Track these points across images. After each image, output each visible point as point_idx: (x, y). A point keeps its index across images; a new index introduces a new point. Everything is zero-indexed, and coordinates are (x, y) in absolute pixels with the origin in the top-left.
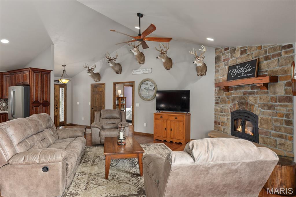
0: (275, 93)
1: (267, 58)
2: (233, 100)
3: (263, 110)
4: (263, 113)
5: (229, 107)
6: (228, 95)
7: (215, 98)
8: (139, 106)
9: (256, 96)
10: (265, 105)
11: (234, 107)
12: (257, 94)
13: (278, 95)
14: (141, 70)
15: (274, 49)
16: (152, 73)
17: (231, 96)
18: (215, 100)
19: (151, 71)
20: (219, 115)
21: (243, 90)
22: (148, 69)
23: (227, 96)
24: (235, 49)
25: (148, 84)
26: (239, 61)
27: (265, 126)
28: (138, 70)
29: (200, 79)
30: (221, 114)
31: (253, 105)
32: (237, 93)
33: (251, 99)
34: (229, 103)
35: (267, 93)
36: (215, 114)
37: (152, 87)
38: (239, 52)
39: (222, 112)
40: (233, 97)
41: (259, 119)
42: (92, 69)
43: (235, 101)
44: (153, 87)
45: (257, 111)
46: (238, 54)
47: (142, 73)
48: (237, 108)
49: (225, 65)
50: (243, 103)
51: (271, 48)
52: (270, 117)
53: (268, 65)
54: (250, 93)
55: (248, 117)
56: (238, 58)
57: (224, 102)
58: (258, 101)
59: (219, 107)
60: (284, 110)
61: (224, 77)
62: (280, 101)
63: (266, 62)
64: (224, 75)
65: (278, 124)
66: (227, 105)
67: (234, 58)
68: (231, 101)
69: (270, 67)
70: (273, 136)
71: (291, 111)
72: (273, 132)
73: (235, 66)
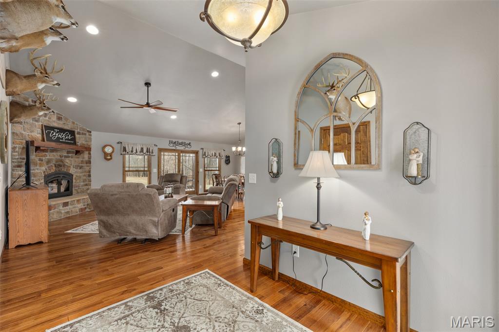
0: (83, 158)
1: (79, 133)
2: (48, 162)
3: (76, 170)
5: (42, 170)
6: (42, 156)
7: (13, 159)
9: (70, 159)
10: (78, 166)
11: (50, 169)
12: (72, 158)
15: (84, 130)
17: (44, 158)
21: (59, 154)
23: (38, 157)
26: (55, 125)
27: (78, 181)
33: (67, 161)
34: (41, 165)
35: (78, 158)
38: (55, 116)
40: (48, 159)
41: (74, 177)
43: (51, 163)
45: (72, 171)
46: (54, 118)
48: (53, 170)
50: (59, 164)
51: (81, 128)
52: (81, 174)
54: (66, 157)
56: (54, 121)
57: (34, 164)
58: (73, 163)
60: (87, 168)
61: (32, 134)
62: (86, 163)
63: (78, 136)
64: (31, 132)
65: (85, 178)
66: (38, 167)
67: (47, 118)
68: (45, 163)
69: (80, 140)
70: (82, 186)
71: (90, 169)
72: (82, 183)
73: (53, 128)
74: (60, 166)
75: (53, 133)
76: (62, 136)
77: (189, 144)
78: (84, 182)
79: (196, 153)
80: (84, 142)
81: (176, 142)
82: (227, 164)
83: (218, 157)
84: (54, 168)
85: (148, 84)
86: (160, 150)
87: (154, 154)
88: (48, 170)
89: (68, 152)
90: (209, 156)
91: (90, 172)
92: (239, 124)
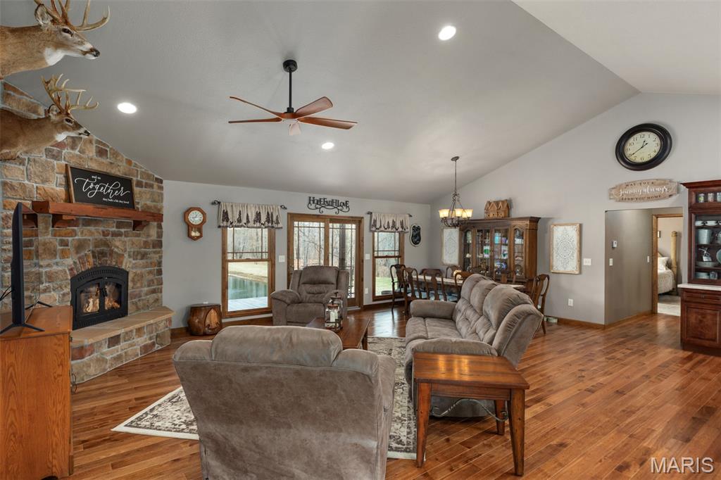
0: (148, 236)
1: (139, 184)
2: (80, 246)
3: (134, 262)
4: (135, 266)
5: (66, 265)
6: (66, 235)
9: (123, 238)
10: (138, 253)
11: (84, 263)
12: (126, 236)
15: (149, 176)
17: (70, 239)
21: (101, 229)
23: (58, 238)
26: (94, 167)
27: (138, 285)
31: (122, 255)
33: (117, 243)
34: (64, 255)
35: (138, 236)
38: (95, 148)
40: (79, 240)
41: (131, 276)
43: (85, 249)
45: (127, 264)
46: (92, 152)
48: (90, 264)
50: (102, 251)
52: (143, 270)
53: (140, 194)
54: (115, 234)
55: (112, 277)
56: (92, 159)
57: (49, 254)
60: (155, 257)
61: (46, 186)
62: (154, 247)
63: (139, 189)
64: (45, 181)
65: (151, 277)
66: (58, 260)
68: (72, 250)
69: (142, 199)
70: (146, 294)
71: (161, 257)
72: (146, 289)
73: (88, 173)
74: (103, 254)
75: (88, 184)
76: (106, 189)
77: (346, 204)
78: (149, 286)
79: (358, 221)
80: (149, 203)
81: (320, 201)
82: (416, 243)
83: (400, 229)
84: (91, 260)
85: (290, 65)
86: (293, 217)
87: (280, 226)
88: (79, 265)
89: (119, 225)
90: (382, 229)
91: (160, 264)
92: (456, 159)
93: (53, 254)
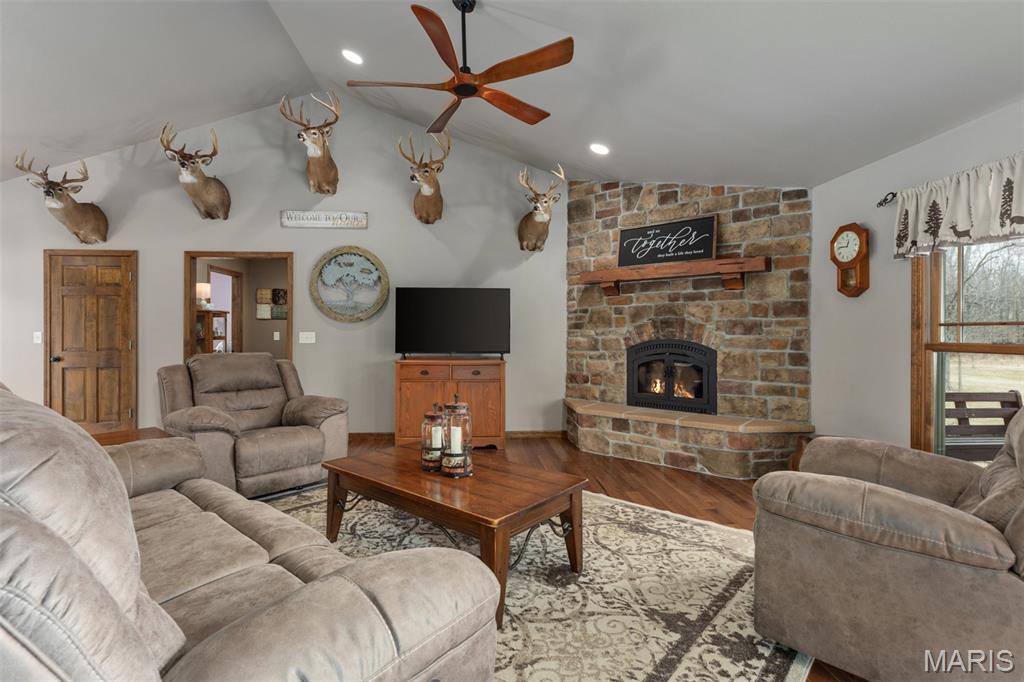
0: (763, 296)
1: (739, 216)
2: (636, 315)
3: (728, 337)
4: (731, 343)
5: (621, 334)
6: (620, 303)
7: (570, 313)
8: (314, 341)
9: (707, 302)
10: (735, 324)
11: (640, 334)
12: (710, 300)
13: (769, 300)
14: (323, 215)
15: (761, 196)
16: (367, 228)
17: (626, 306)
18: (568, 318)
19: (364, 222)
20: (583, 356)
21: (667, 291)
22: (351, 215)
23: (613, 307)
24: (640, 188)
25: (351, 265)
26: (655, 219)
27: (736, 373)
28: (309, 214)
29: (527, 259)
30: (592, 353)
31: (701, 326)
32: (650, 299)
33: (693, 312)
34: (620, 323)
35: (741, 296)
36: (570, 356)
37: (370, 276)
38: (656, 197)
39: (595, 348)
40: (635, 307)
41: (720, 357)
42: (65, 181)
43: (642, 318)
44: (374, 276)
45: (713, 337)
46: (652, 202)
47: (329, 224)
48: (649, 334)
49: (606, 226)
50: (668, 319)
51: (752, 195)
52: (750, 352)
53: (743, 232)
54: (691, 298)
55: (685, 355)
56: (651, 211)
57: (604, 322)
58: (716, 315)
59: (582, 336)
60: (788, 333)
61: (601, 258)
62: (776, 314)
63: (738, 225)
64: (600, 253)
65: (773, 365)
66: (614, 328)
67: (635, 211)
68: (627, 317)
69: (739, 236)
70: (758, 392)
71: (805, 333)
72: (759, 383)
73: (642, 232)
74: (666, 323)
75: (642, 242)
76: (667, 242)
80: (767, 240)
84: (653, 330)
88: (636, 336)
89: (697, 284)
91: (796, 344)
93: (608, 322)
